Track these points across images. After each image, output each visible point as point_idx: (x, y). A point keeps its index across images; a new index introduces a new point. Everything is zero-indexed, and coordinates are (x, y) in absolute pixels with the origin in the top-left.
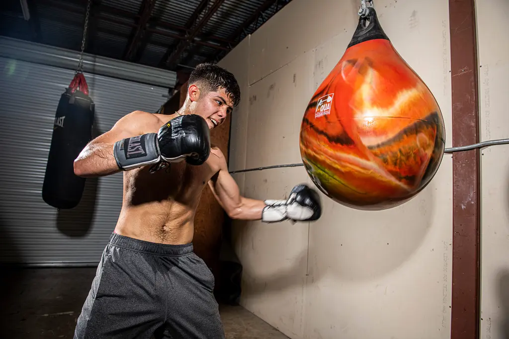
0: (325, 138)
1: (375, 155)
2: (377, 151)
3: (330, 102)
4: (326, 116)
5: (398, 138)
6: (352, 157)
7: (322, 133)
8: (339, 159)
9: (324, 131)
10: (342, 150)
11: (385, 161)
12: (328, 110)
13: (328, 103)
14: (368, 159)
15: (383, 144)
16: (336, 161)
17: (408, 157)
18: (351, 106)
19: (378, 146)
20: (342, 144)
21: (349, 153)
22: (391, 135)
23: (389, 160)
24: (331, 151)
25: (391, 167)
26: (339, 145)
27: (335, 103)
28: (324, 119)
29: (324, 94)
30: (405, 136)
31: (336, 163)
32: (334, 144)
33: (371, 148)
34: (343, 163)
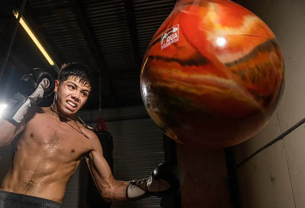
0: (177, 64)
1: (234, 72)
2: (234, 67)
3: (177, 32)
4: (175, 44)
5: (254, 54)
6: (209, 77)
7: (172, 60)
8: (194, 82)
9: (175, 57)
10: (198, 72)
11: (244, 78)
12: (176, 38)
13: (174, 33)
14: (226, 77)
15: (241, 60)
16: (191, 85)
17: (265, 75)
18: (201, 29)
19: (236, 62)
20: (197, 65)
21: (205, 74)
22: (247, 52)
23: (248, 78)
24: (184, 75)
25: (250, 85)
26: (194, 67)
27: (182, 32)
28: (174, 46)
29: (168, 28)
30: (259, 53)
31: (191, 88)
32: (188, 67)
33: (228, 65)
34: (199, 86)
